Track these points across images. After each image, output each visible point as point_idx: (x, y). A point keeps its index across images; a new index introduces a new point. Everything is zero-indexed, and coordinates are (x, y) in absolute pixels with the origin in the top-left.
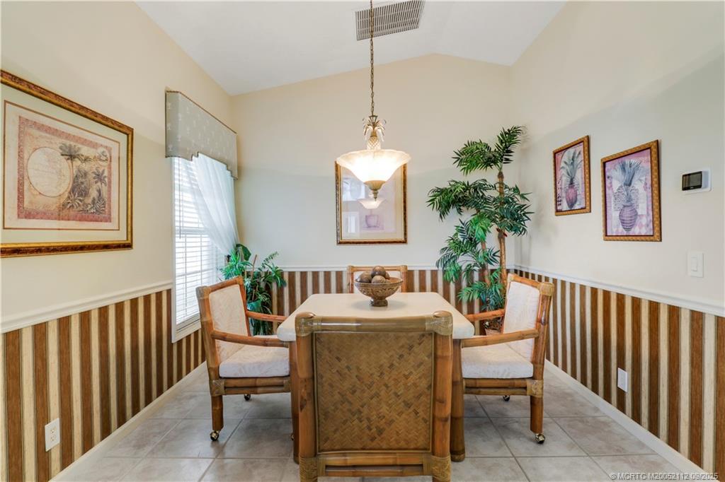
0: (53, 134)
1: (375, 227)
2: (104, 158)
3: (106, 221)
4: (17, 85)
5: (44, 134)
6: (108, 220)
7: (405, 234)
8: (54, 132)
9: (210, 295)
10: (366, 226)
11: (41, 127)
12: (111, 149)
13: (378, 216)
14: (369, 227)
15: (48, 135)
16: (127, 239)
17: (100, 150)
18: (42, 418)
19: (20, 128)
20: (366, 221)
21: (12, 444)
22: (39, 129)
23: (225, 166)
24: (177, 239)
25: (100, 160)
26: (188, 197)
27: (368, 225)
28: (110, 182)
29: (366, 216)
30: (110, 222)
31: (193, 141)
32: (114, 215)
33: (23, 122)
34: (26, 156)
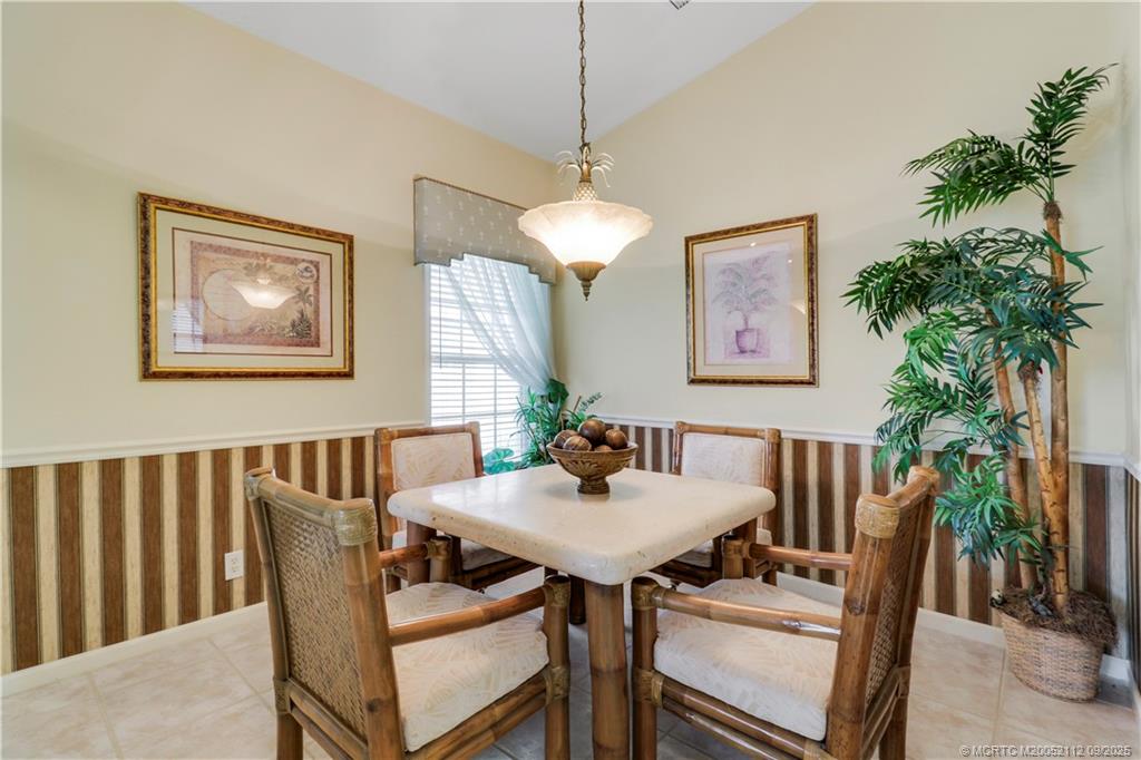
0: (234, 254)
1: (753, 351)
2: (309, 274)
3: (312, 346)
4: (184, 210)
5: (222, 256)
6: (317, 344)
7: (813, 366)
8: (238, 252)
9: (394, 443)
10: (737, 351)
11: (218, 249)
12: (318, 263)
13: (758, 330)
14: (742, 352)
15: (227, 256)
16: (345, 367)
17: (302, 266)
18: (222, 545)
19: (192, 252)
20: (737, 341)
21: (185, 561)
22: (216, 251)
23: (526, 268)
24: (434, 370)
25: (302, 277)
26: (453, 313)
27: (739, 347)
28: (317, 301)
29: (737, 332)
30: (319, 346)
31: (450, 240)
32: (324, 337)
33: (195, 246)
34: (201, 281)
